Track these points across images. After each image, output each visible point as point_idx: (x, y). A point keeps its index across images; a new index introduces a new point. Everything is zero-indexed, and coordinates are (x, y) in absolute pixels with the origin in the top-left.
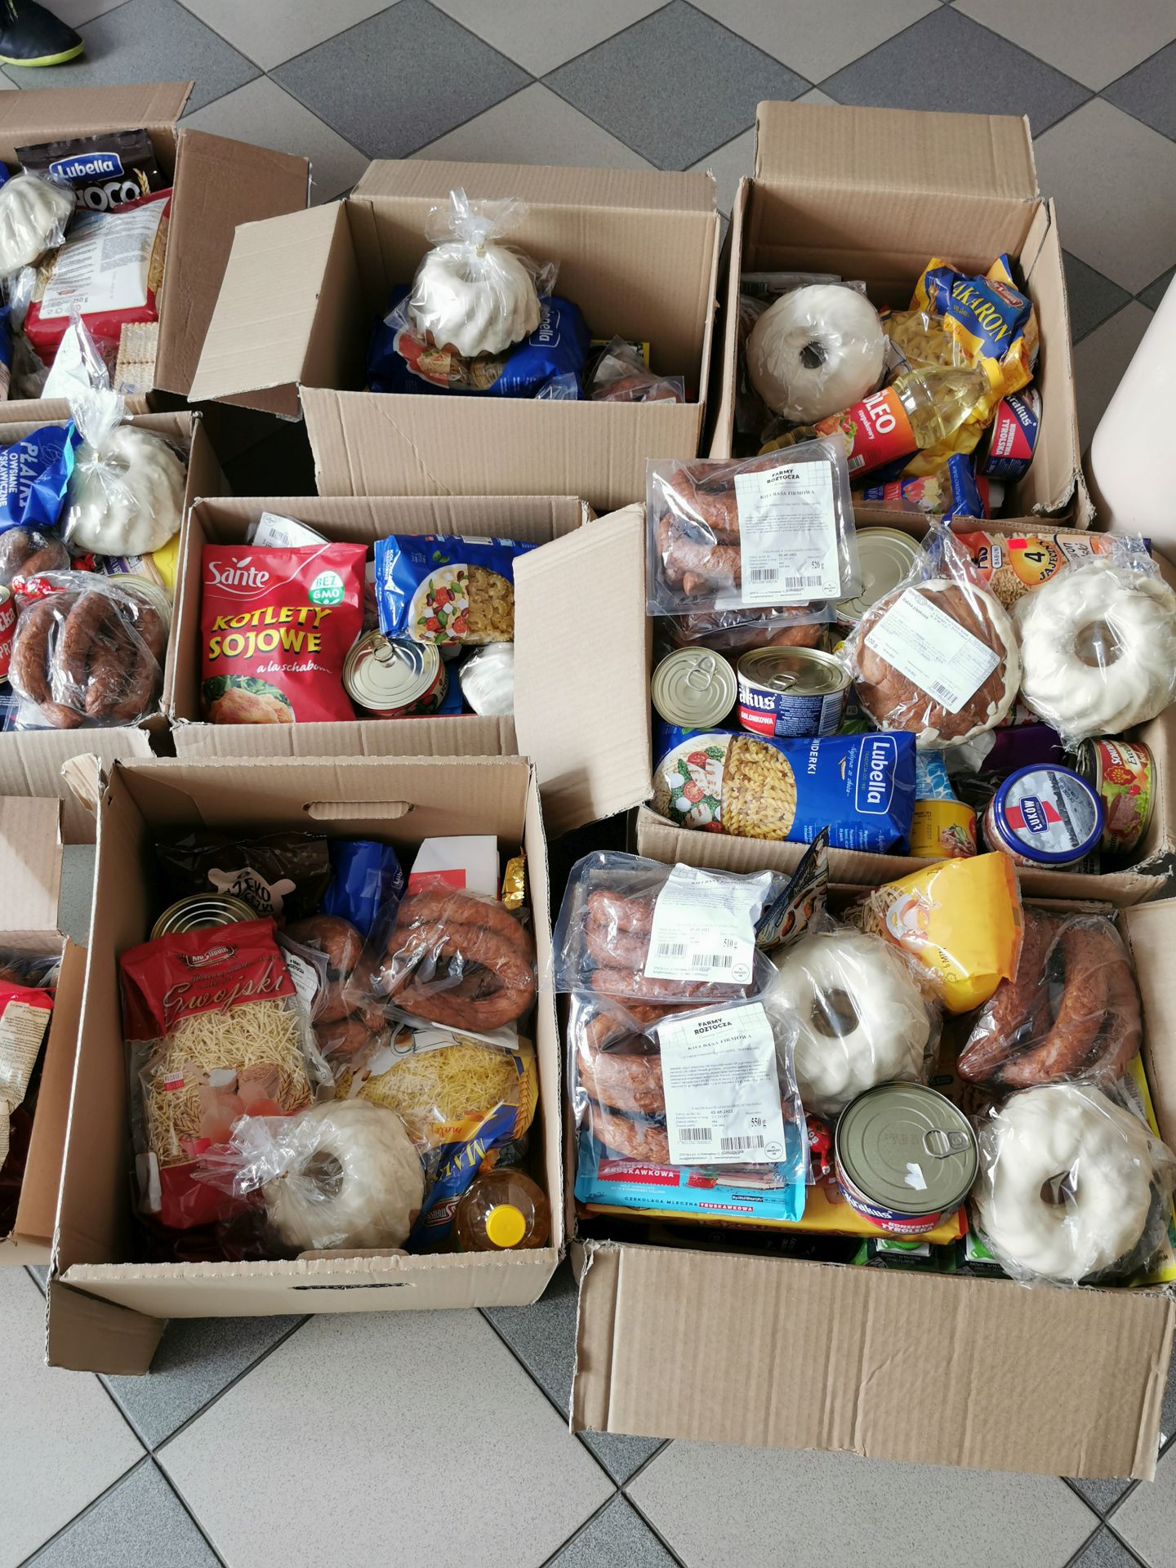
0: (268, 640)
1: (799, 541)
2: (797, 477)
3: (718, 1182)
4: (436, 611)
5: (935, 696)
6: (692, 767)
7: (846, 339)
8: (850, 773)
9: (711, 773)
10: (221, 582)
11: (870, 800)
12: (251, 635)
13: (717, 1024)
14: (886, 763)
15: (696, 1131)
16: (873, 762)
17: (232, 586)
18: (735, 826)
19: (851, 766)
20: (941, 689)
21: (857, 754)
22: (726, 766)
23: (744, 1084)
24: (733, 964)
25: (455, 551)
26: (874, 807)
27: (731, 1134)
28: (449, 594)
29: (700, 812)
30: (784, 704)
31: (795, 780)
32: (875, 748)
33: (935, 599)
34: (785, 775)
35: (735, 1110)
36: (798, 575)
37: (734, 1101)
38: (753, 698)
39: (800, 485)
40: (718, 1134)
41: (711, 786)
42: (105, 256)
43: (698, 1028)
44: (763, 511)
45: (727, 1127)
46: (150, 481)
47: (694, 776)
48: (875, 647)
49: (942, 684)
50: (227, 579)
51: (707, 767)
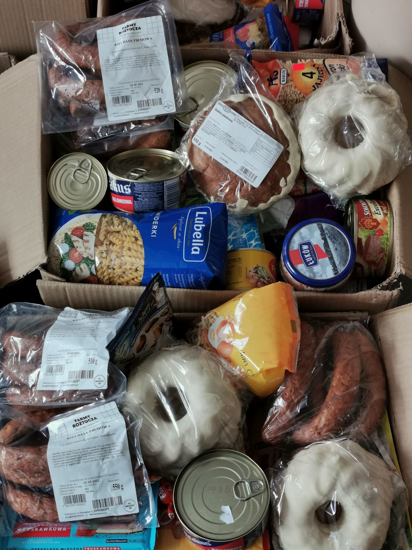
1: (144, 74)
2: (140, 28)
3: (97, 531)
5: (242, 176)
6: (74, 238)
8: (180, 235)
9: (87, 241)
11: (193, 253)
13: (87, 419)
14: (204, 225)
15: (75, 497)
16: (196, 225)
18: (106, 278)
19: (180, 230)
20: (246, 171)
21: (184, 221)
22: (97, 235)
23: (106, 460)
24: (95, 375)
26: (195, 257)
27: (99, 497)
30: (138, 189)
32: (197, 216)
34: (136, 239)
35: (101, 480)
36: (145, 99)
37: (99, 473)
38: (117, 186)
39: (142, 34)
40: (90, 498)
41: (87, 251)
43: (75, 423)
44: (116, 54)
45: (95, 492)
47: (75, 244)
48: (199, 145)
49: (246, 167)
51: (85, 238)
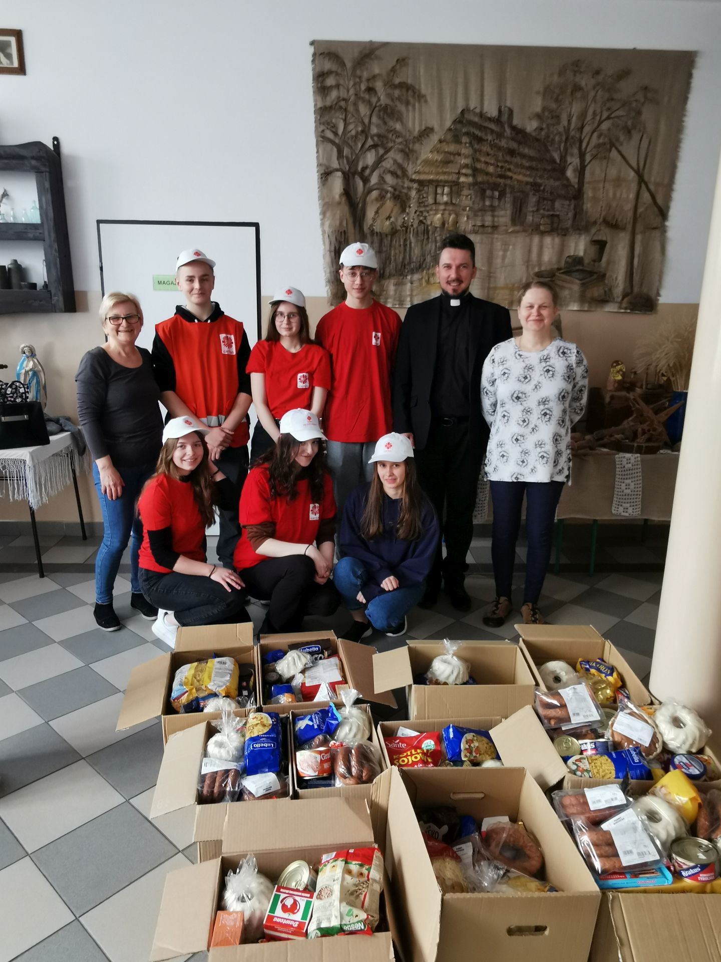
0: (416, 758)
1: (583, 705)
4: (469, 746)
5: (640, 742)
7: (567, 673)
9: (585, 764)
10: (391, 747)
11: (636, 761)
12: (409, 757)
15: (628, 852)
17: (395, 747)
23: (637, 834)
25: (470, 731)
26: (637, 763)
27: (639, 852)
28: (472, 741)
31: (611, 759)
33: (630, 714)
34: (607, 760)
35: (637, 843)
36: (586, 714)
37: (635, 839)
38: (587, 746)
39: (578, 691)
40: (635, 851)
42: (324, 669)
44: (571, 699)
45: (637, 849)
47: (580, 765)
48: (617, 730)
49: (641, 738)
50: (393, 746)
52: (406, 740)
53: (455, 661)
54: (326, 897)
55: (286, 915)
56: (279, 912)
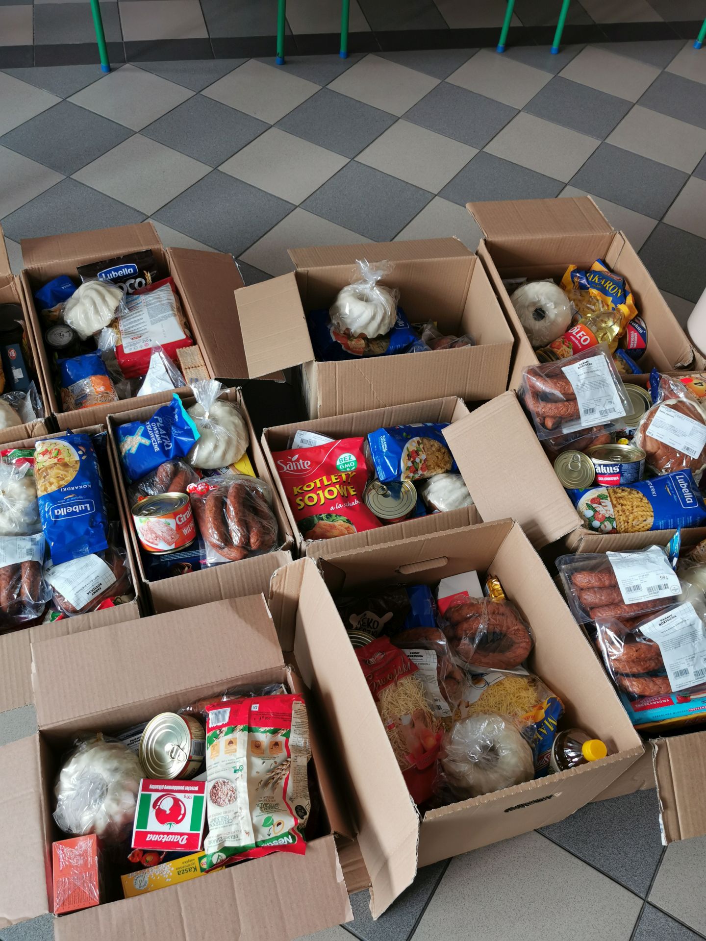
0: (331, 493)
1: (601, 393)
2: (591, 364)
3: (692, 697)
4: (413, 462)
5: (686, 452)
6: (594, 505)
7: (556, 305)
8: (673, 492)
9: (606, 506)
10: (287, 470)
11: (688, 502)
12: (320, 492)
13: (669, 618)
14: (687, 484)
15: (681, 671)
16: (681, 485)
17: (294, 471)
18: (623, 530)
19: (672, 489)
20: (688, 449)
21: (671, 483)
22: (611, 501)
23: (696, 642)
24: (669, 587)
25: (413, 433)
26: (690, 505)
27: (698, 669)
28: (417, 453)
29: (605, 526)
30: (623, 468)
31: (648, 500)
32: (678, 478)
33: (674, 407)
34: (642, 499)
35: (696, 656)
36: (604, 409)
37: (694, 651)
38: (606, 469)
39: (594, 367)
40: (691, 670)
41: (608, 512)
42: (151, 316)
43: (661, 622)
44: (582, 381)
45: (694, 665)
46: (234, 423)
47: (597, 509)
48: (652, 435)
49: (688, 446)
50: (290, 467)
51: (602, 504)
52: (309, 454)
53: (378, 295)
54: (227, 801)
55: (165, 828)
56: (153, 825)
